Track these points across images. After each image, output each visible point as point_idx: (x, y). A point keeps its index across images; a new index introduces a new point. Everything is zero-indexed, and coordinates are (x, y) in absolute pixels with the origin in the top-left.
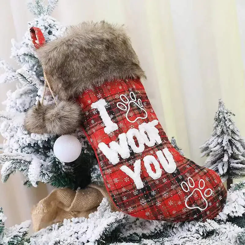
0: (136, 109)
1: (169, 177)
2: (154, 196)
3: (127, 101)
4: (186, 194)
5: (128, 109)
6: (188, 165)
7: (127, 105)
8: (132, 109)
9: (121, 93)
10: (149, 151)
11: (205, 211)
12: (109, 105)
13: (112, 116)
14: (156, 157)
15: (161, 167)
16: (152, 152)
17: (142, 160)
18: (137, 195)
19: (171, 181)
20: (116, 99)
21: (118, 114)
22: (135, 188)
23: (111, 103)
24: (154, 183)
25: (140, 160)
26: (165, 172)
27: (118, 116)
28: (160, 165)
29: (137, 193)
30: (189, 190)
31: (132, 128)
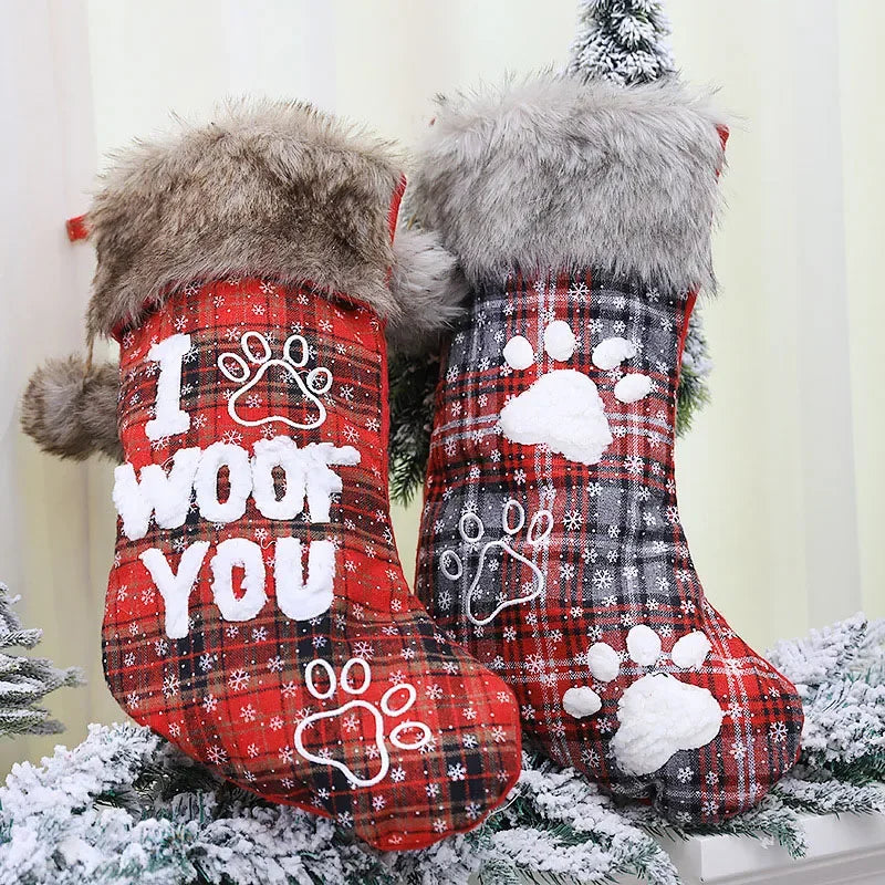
0: (283, 390)
1: (282, 628)
2: (204, 673)
3: (263, 355)
4: (314, 705)
5: (249, 380)
7: (254, 370)
8: (265, 383)
9: (251, 326)
10: (252, 527)
12: (195, 355)
13: (188, 390)
14: (269, 552)
15: (270, 590)
16: (261, 534)
17: (213, 548)
18: (164, 657)
19: (279, 645)
20: (225, 341)
21: (206, 387)
22: (162, 632)
23: (205, 348)
24: (222, 631)
25: (208, 543)
26: (273, 609)
27: (203, 393)
28: (271, 582)
29: (164, 652)
30: (330, 694)
31: (231, 439)
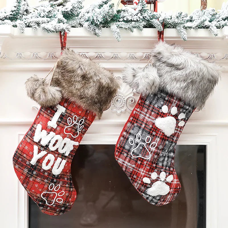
0: (75, 129)
1: (50, 174)
2: (33, 174)
3: (75, 121)
4: (48, 190)
5: (71, 125)
6: (67, 178)
7: (72, 123)
8: (73, 127)
9: (77, 114)
10: (56, 153)
11: (48, 206)
12: (65, 114)
13: (60, 120)
14: (56, 159)
15: (52, 167)
16: (56, 155)
17: (47, 154)
18: (27, 165)
19: (48, 177)
20: (71, 115)
21: (63, 122)
22: (30, 161)
23: (67, 114)
24: (40, 169)
25: (47, 153)
26: (51, 170)
28: (53, 165)
29: (28, 164)
30: (51, 190)
31: (61, 135)
